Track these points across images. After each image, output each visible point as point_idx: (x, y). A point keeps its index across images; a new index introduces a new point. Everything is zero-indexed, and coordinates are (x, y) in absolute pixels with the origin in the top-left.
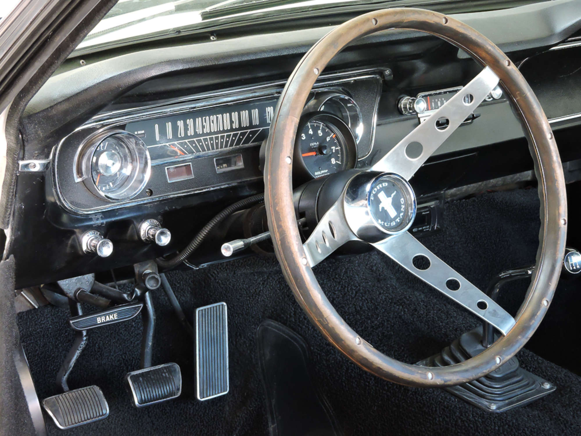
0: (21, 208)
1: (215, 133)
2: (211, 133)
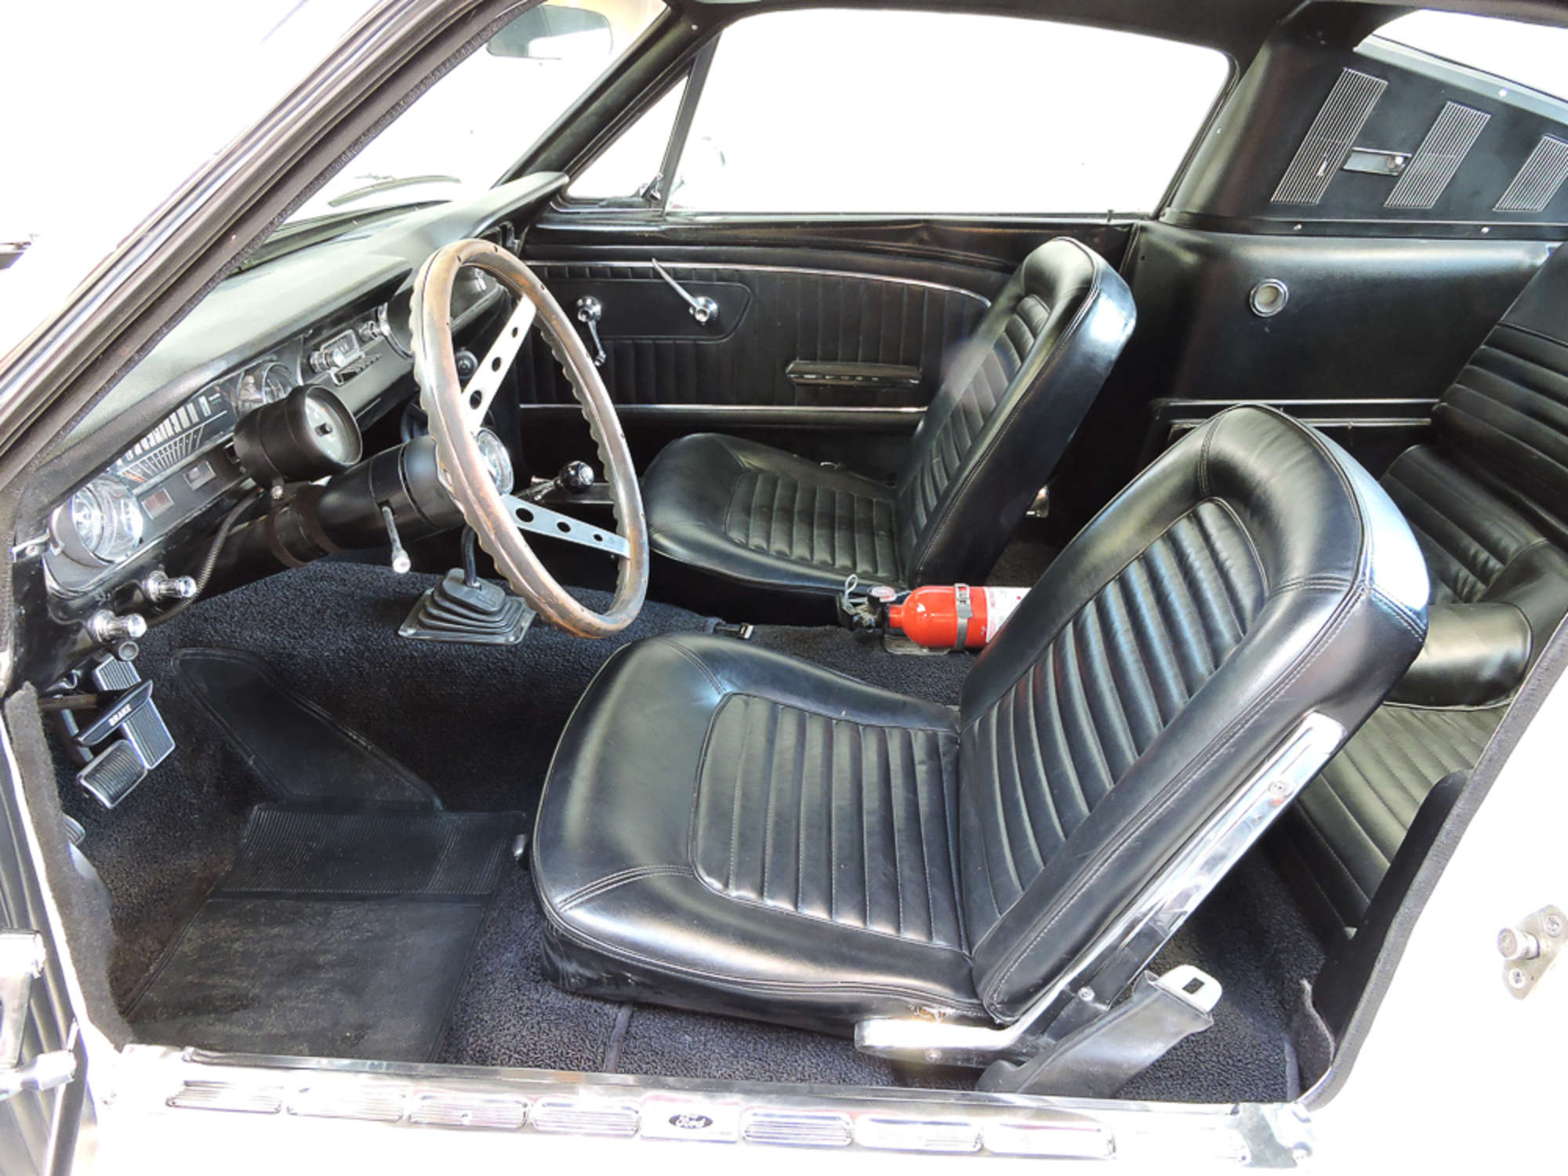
0: (20, 614)
1: (162, 444)
2: (158, 446)
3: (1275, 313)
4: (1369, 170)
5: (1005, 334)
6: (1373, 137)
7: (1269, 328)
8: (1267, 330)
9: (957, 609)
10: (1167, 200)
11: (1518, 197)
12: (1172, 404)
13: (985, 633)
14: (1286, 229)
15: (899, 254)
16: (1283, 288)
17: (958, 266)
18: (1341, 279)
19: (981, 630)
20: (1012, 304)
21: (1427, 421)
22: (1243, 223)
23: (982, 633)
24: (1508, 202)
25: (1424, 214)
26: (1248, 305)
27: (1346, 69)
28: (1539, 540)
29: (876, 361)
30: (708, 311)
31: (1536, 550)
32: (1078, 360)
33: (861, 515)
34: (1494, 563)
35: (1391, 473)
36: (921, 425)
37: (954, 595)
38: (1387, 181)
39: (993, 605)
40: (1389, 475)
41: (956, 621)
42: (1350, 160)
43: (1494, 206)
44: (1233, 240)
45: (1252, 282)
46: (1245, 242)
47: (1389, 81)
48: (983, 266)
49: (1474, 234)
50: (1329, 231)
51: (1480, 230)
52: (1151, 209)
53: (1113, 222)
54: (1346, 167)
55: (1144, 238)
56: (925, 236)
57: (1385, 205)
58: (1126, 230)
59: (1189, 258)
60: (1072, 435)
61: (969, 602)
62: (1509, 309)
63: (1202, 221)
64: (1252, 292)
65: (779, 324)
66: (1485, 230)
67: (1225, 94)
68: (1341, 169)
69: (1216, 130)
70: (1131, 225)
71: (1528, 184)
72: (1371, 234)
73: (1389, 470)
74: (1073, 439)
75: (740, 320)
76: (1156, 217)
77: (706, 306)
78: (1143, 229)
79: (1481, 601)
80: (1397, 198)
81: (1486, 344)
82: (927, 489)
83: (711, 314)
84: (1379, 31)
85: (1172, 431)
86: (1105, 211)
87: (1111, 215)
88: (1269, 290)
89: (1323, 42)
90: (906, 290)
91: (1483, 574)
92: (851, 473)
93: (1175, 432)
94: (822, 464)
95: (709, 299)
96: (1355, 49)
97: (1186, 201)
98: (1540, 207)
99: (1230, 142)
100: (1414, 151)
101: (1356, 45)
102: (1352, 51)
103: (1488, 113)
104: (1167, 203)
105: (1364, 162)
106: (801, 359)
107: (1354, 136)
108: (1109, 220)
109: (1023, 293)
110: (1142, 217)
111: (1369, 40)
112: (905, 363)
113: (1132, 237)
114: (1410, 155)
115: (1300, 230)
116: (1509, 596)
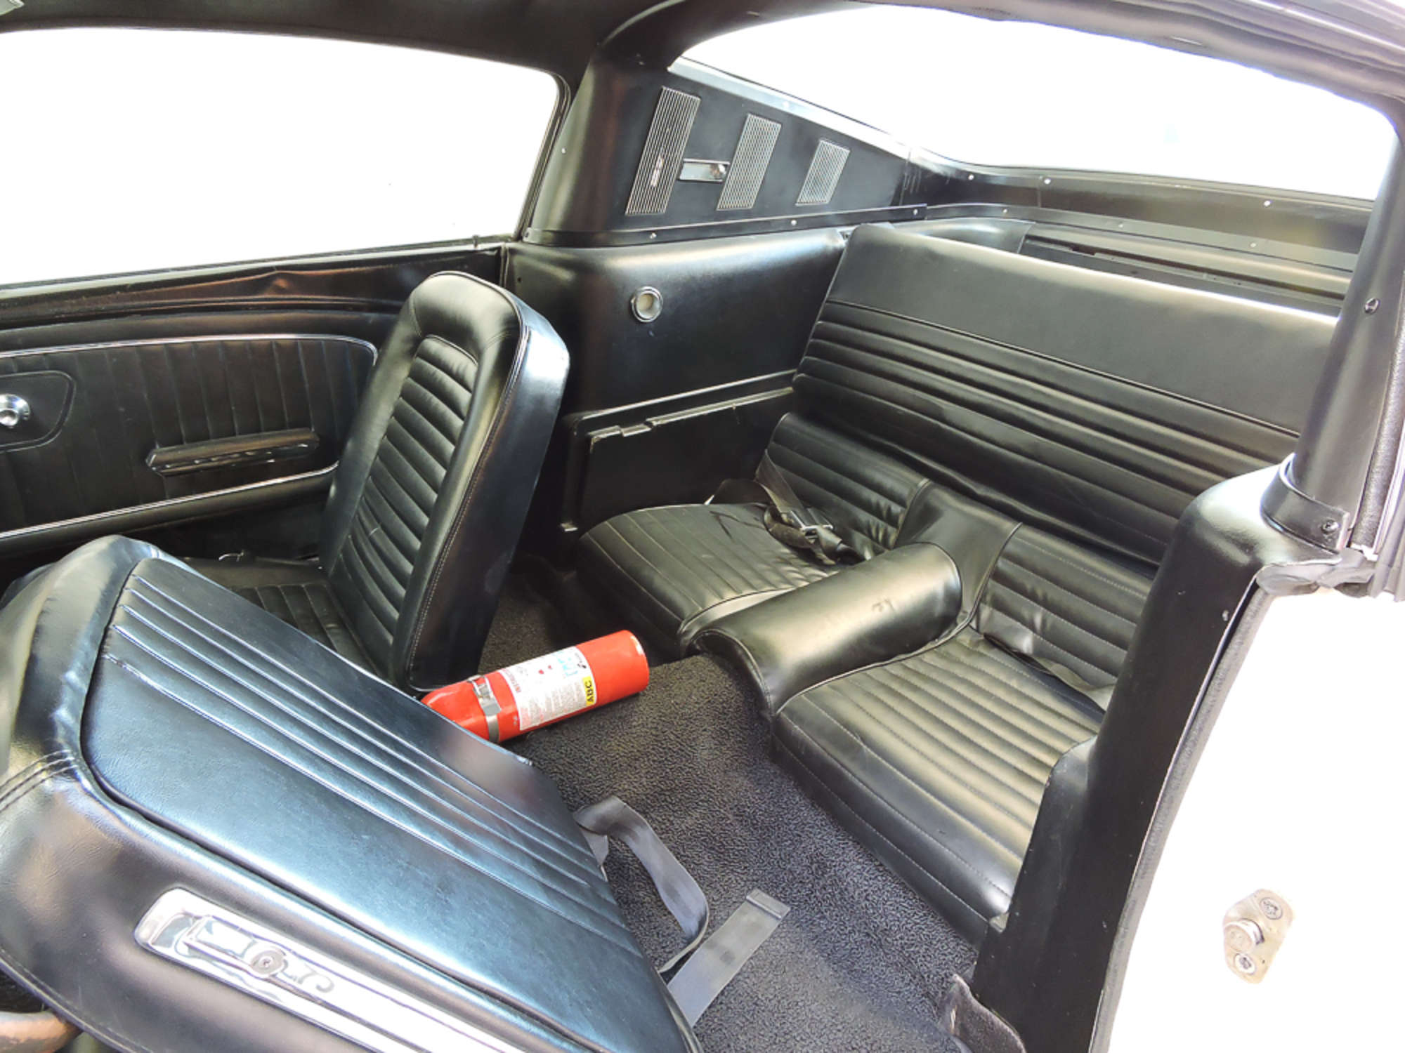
3: (655, 318)
4: (699, 178)
5: (411, 381)
6: (698, 150)
7: (654, 332)
8: (651, 334)
9: (482, 707)
10: (526, 219)
11: (812, 192)
12: (585, 418)
13: (518, 722)
14: (642, 240)
15: (258, 308)
16: (656, 293)
17: (329, 311)
18: (701, 279)
19: (513, 721)
20: (409, 346)
21: (789, 389)
22: (601, 236)
23: (515, 723)
24: (805, 198)
25: (748, 213)
26: (632, 313)
27: (664, 88)
28: (924, 482)
29: (258, 431)
30: (16, 411)
31: (926, 491)
32: (527, 406)
33: (299, 611)
34: (896, 509)
35: (775, 440)
36: (333, 489)
37: (472, 691)
38: (714, 188)
39: (518, 690)
40: (773, 443)
41: (485, 720)
42: (683, 171)
43: (796, 202)
44: (597, 254)
45: (631, 292)
46: (613, 255)
47: (700, 97)
48: (357, 309)
49: (785, 228)
50: (679, 237)
51: (790, 223)
52: (511, 229)
53: (481, 247)
54: (682, 177)
55: (517, 260)
56: (281, 283)
57: (718, 210)
58: (494, 253)
59: (565, 275)
60: (536, 482)
61: (492, 695)
62: (830, 288)
63: (565, 237)
64: (633, 301)
65: (122, 409)
66: (794, 222)
67: (559, 115)
68: (678, 179)
69: (560, 149)
70: (499, 249)
71: (816, 182)
72: (712, 235)
73: (772, 438)
74: (537, 486)
75: (65, 415)
76: (519, 237)
77: (10, 405)
78: (513, 252)
79: (897, 544)
80: (727, 201)
81: (820, 319)
82: (368, 555)
83: (21, 416)
84: (687, 54)
85: (592, 443)
86: (469, 236)
87: (476, 240)
88: (646, 297)
89: (641, 63)
90: (274, 347)
91: (891, 519)
92: (258, 559)
93: (595, 444)
94: (221, 558)
95: (11, 395)
96: (670, 69)
97: (546, 220)
98: (827, 199)
99: (574, 160)
100: (731, 157)
101: (670, 65)
102: (666, 70)
103: (778, 122)
104: (527, 223)
105: (694, 171)
106: (163, 445)
107: (683, 148)
108: (476, 245)
109: (418, 333)
110: (505, 239)
111: (679, 61)
112: (293, 425)
113: (502, 260)
114: (728, 163)
115: (655, 238)
116: (924, 536)
